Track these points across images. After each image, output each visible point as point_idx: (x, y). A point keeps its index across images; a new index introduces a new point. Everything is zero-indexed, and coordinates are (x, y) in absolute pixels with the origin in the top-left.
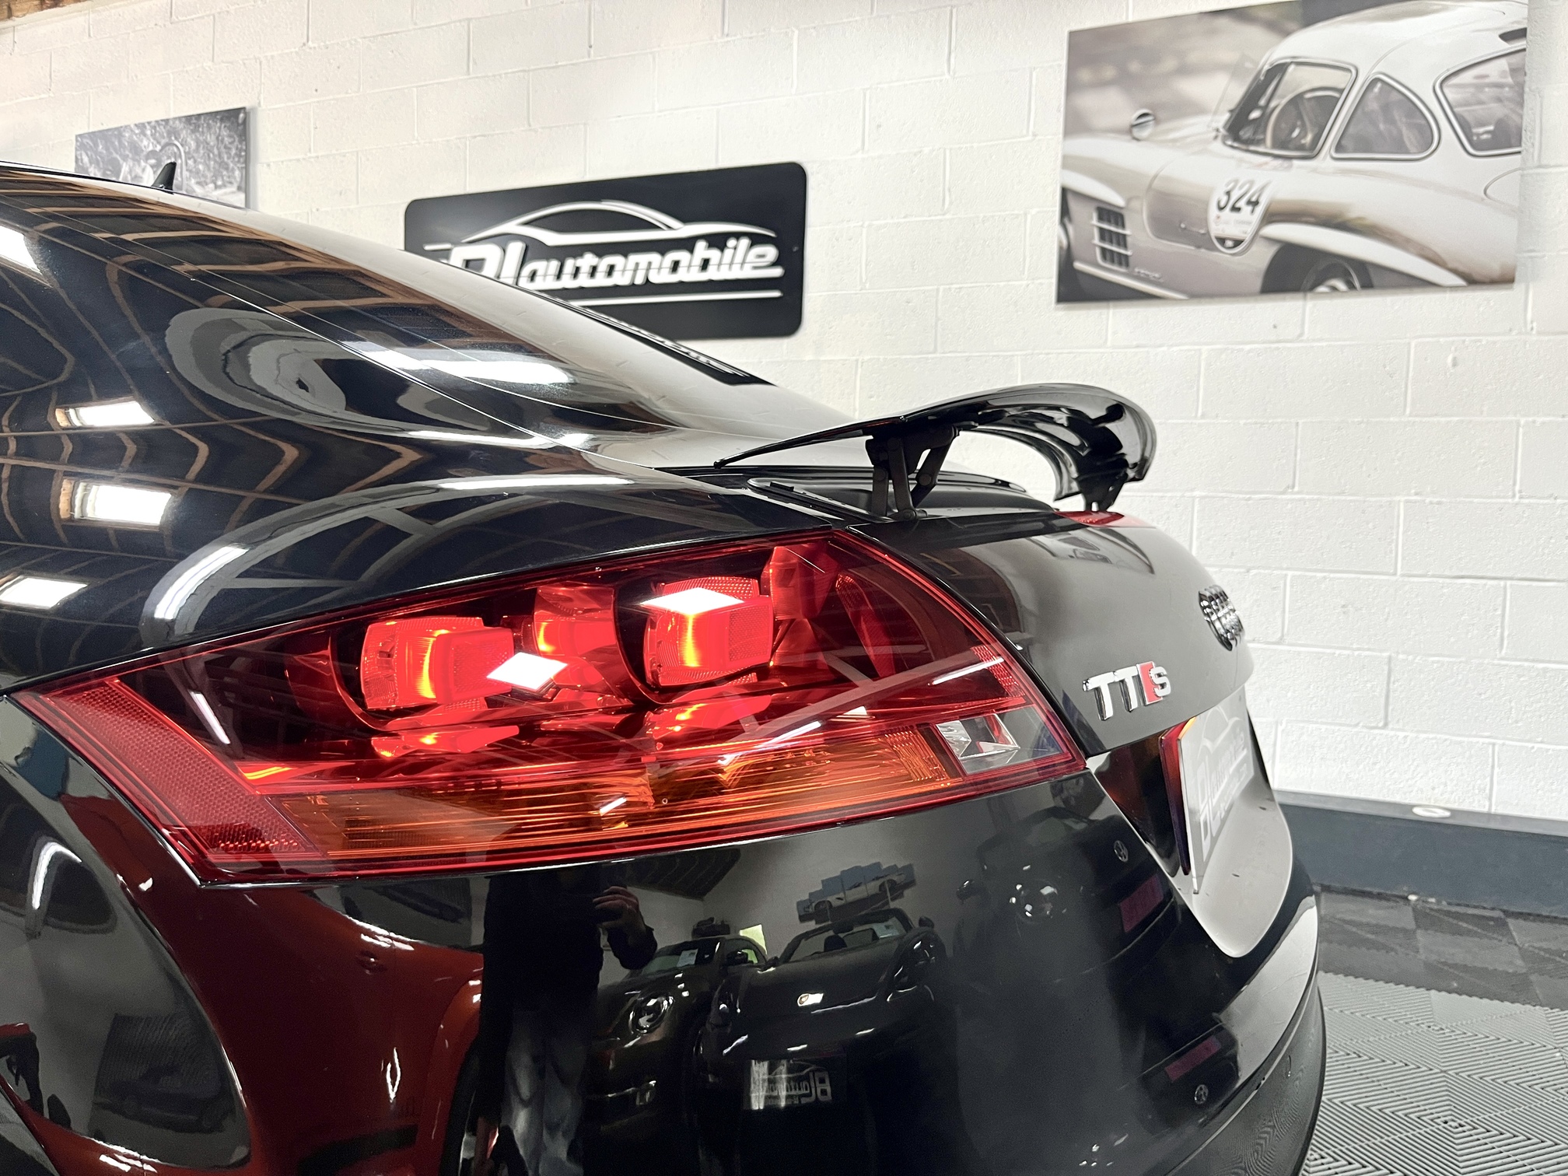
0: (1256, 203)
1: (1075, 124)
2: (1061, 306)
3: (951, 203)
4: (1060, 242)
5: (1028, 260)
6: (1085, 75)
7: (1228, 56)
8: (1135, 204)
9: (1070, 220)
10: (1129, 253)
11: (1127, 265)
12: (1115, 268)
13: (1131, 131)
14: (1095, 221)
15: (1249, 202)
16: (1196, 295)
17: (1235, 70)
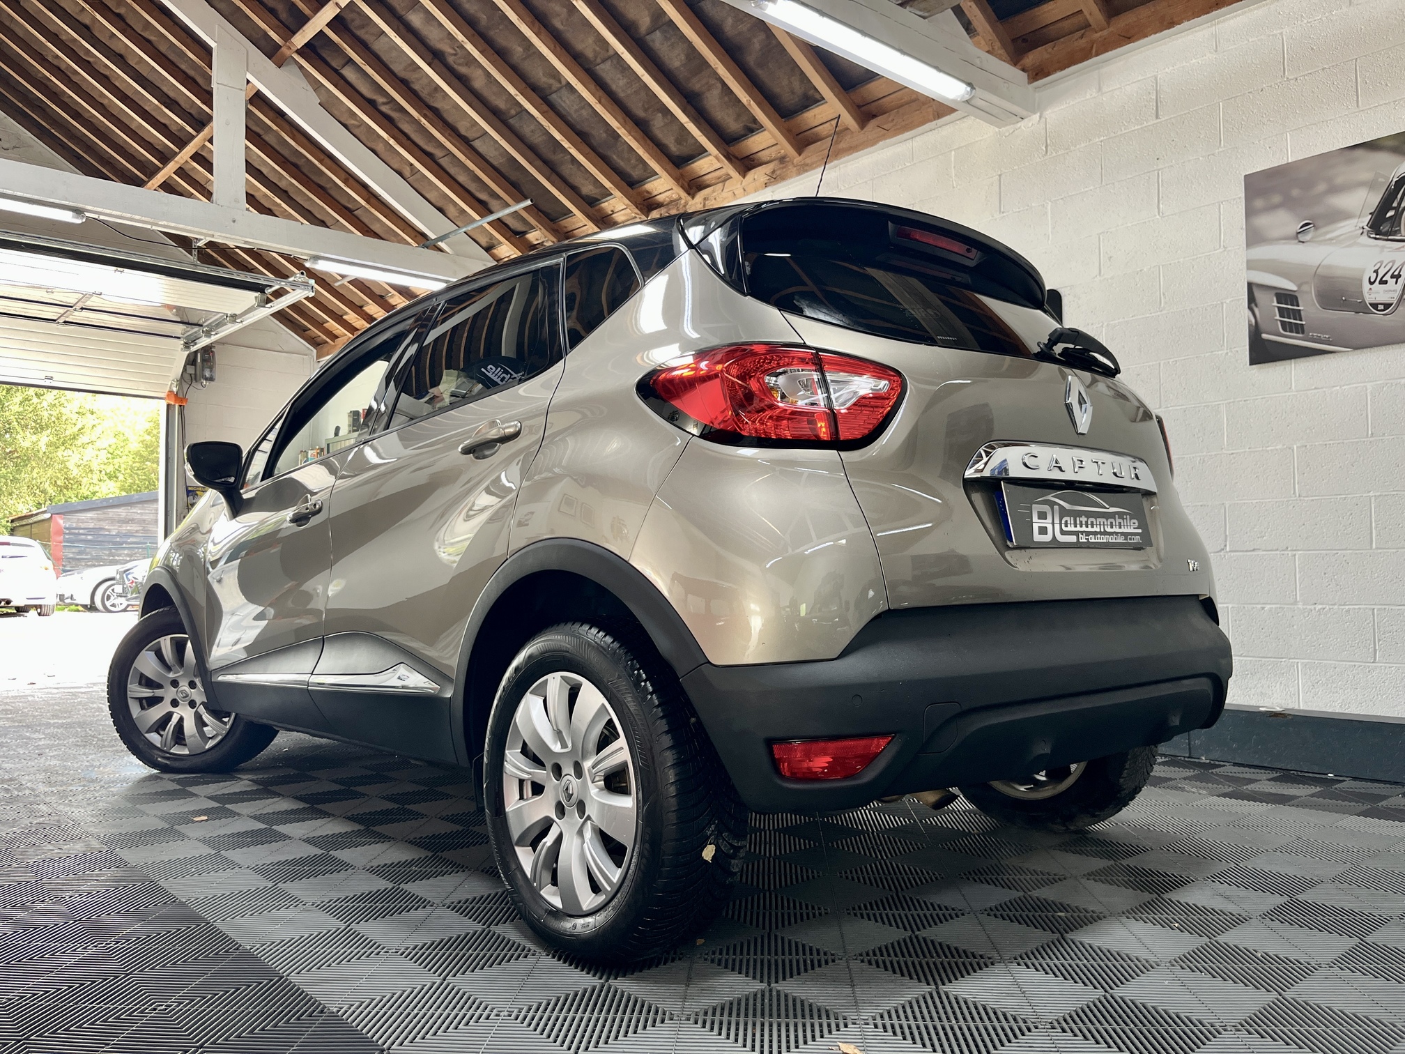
0: (1399, 276)
1: (1254, 238)
2: (1254, 366)
3: (1166, 303)
4: (1249, 321)
5: (1226, 335)
6: (1259, 203)
7: (1366, 176)
8: (1305, 288)
9: (1256, 305)
10: (1304, 323)
11: (1303, 333)
12: (1294, 334)
13: (1297, 237)
14: (1275, 304)
15: (1392, 277)
16: (1356, 348)
17: (1371, 185)
